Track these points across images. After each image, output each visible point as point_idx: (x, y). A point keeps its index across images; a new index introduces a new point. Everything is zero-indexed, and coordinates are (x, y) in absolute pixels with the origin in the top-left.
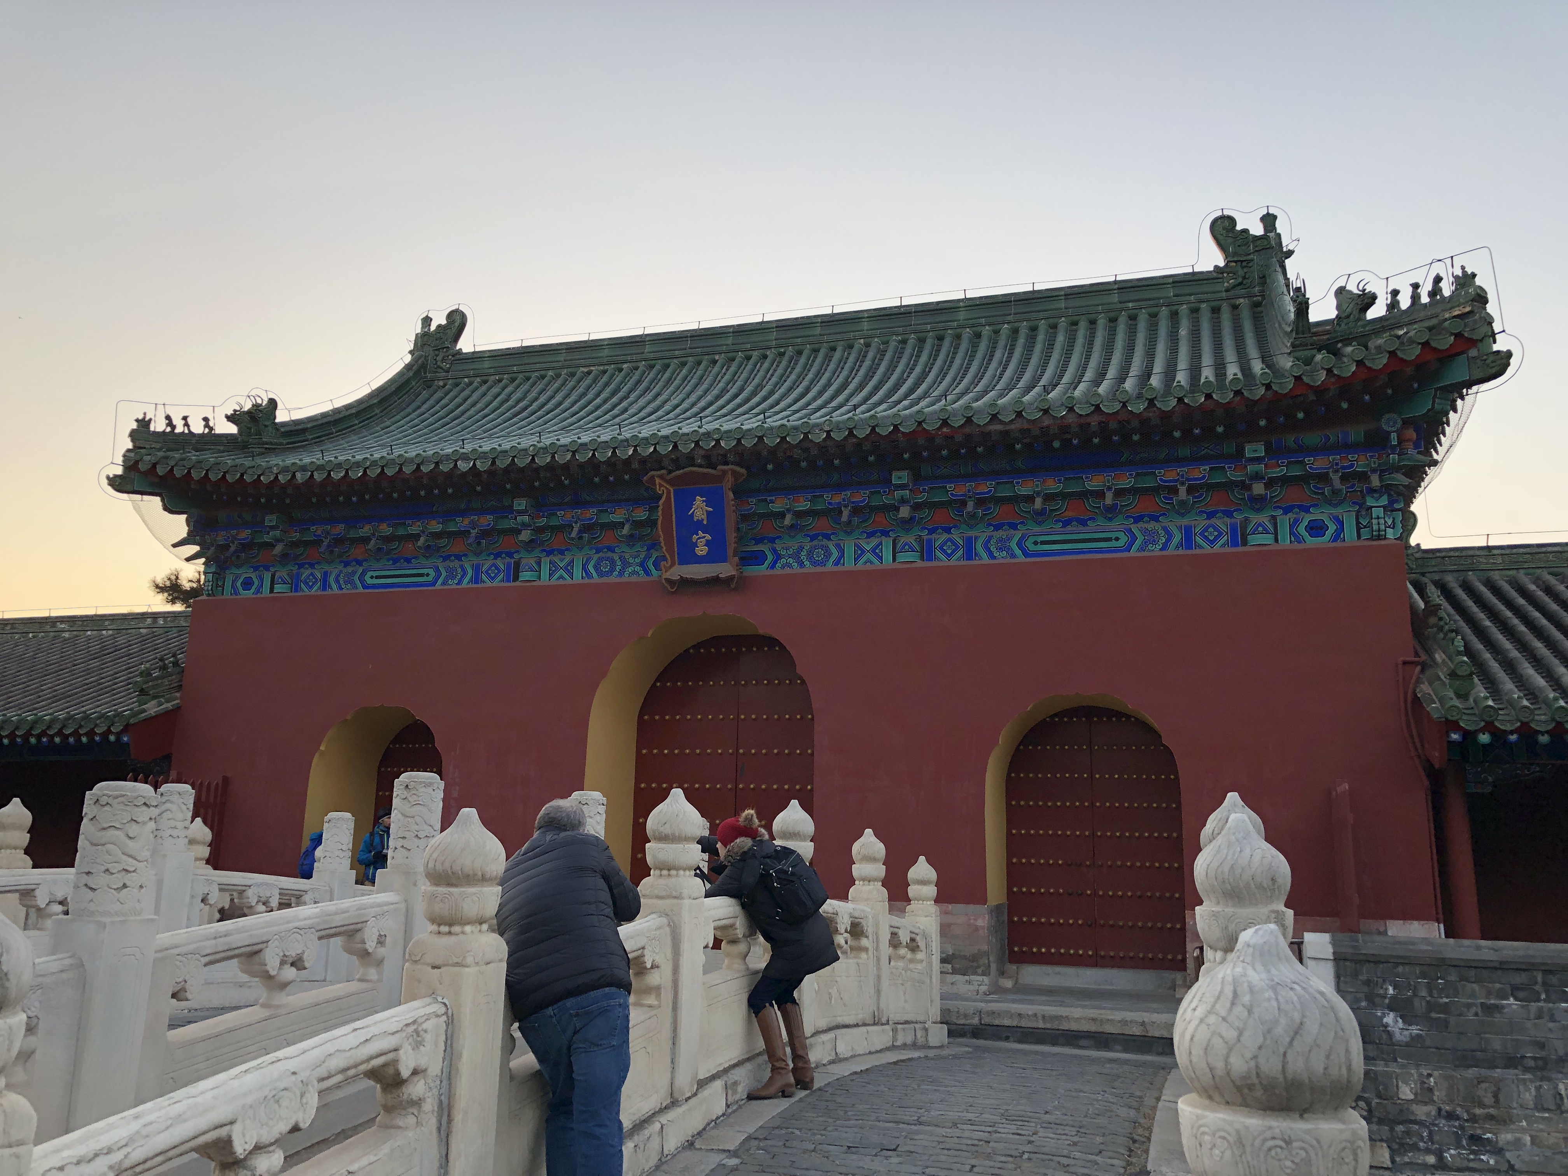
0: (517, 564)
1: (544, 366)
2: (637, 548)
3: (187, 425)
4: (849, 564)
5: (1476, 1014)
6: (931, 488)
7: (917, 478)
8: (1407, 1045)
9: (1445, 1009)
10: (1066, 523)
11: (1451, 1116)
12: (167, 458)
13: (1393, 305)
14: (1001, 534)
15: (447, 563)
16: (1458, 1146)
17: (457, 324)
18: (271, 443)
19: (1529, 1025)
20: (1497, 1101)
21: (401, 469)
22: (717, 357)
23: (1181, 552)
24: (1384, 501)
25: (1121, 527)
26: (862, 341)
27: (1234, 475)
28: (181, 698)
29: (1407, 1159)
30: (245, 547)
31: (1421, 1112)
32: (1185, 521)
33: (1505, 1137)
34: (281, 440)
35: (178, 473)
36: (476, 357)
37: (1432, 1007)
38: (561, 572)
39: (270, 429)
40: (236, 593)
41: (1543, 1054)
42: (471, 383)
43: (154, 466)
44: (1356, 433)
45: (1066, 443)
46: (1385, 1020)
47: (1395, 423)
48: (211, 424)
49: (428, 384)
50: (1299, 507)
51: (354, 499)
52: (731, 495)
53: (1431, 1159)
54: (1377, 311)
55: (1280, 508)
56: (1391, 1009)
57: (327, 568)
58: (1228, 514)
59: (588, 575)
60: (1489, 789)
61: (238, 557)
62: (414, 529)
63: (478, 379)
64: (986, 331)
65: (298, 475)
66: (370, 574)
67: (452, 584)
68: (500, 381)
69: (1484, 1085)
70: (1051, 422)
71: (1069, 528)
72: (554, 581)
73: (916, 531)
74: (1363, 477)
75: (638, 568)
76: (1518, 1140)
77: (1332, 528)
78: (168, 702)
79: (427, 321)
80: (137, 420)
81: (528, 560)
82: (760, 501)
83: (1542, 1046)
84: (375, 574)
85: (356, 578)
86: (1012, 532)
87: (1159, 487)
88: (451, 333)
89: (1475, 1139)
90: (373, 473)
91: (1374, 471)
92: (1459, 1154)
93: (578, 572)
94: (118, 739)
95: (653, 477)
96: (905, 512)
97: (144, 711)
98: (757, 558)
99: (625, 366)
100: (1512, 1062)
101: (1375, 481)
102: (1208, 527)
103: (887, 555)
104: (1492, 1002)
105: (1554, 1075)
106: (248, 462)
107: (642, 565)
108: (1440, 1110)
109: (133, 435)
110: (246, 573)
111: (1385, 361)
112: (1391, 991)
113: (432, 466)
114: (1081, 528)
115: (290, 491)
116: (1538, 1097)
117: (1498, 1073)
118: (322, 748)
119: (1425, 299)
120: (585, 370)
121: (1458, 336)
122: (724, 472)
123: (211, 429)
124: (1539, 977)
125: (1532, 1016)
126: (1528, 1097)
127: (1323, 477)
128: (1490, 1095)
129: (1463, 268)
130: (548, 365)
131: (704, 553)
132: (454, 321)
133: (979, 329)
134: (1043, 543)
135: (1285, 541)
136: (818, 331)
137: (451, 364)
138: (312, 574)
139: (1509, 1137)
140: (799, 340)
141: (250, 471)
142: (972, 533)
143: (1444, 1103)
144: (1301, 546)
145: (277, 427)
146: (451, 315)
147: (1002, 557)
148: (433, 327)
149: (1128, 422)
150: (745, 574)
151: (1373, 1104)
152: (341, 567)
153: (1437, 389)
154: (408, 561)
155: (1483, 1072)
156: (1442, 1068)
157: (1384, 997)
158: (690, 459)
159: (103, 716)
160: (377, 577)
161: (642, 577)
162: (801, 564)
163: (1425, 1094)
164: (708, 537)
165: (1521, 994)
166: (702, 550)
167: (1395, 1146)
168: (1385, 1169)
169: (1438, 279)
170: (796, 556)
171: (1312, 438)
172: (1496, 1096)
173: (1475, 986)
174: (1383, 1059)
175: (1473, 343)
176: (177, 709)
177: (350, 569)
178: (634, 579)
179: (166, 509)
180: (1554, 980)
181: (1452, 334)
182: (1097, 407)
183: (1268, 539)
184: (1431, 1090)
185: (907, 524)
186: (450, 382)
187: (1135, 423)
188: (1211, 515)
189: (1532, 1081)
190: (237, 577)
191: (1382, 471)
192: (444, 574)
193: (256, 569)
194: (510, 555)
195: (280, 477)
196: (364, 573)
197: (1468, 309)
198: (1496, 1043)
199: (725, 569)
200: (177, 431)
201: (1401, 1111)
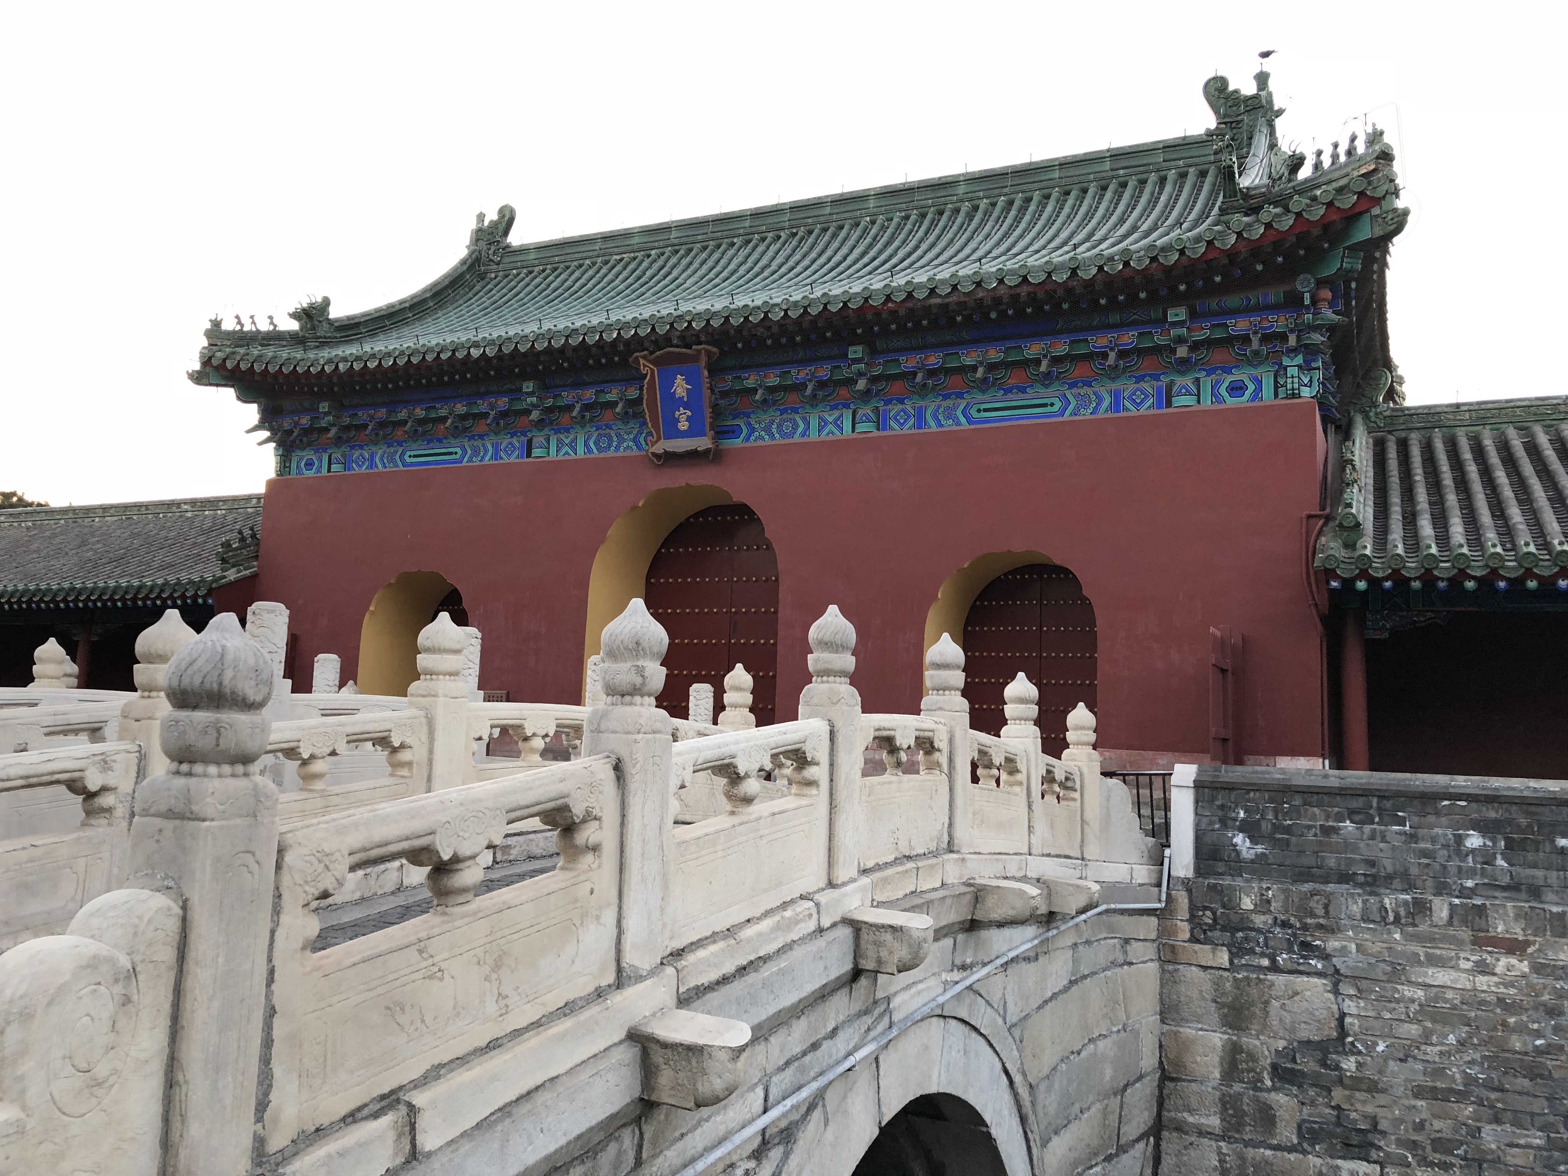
0: (530, 442)
1: (580, 255)
2: (631, 424)
3: (254, 323)
4: (814, 435)
5: (1315, 835)
6: (888, 361)
7: (873, 351)
8: (1252, 862)
9: (1288, 830)
10: (1008, 391)
11: (1285, 924)
12: (233, 353)
13: (1317, 166)
14: (949, 403)
15: (472, 442)
16: (1290, 951)
17: (506, 218)
18: (325, 337)
19: (1362, 845)
20: (1327, 912)
21: (424, 357)
22: (735, 240)
23: (1110, 415)
24: (1299, 360)
25: (1057, 393)
26: (868, 219)
27: (1160, 339)
28: (258, 566)
29: (1243, 962)
30: (307, 431)
31: (1259, 920)
32: (1114, 386)
33: (1333, 944)
34: (336, 334)
35: (243, 366)
36: (523, 250)
37: (1276, 828)
38: (567, 449)
39: (324, 324)
40: (300, 472)
41: (1374, 871)
42: (518, 274)
43: (224, 360)
44: (1274, 294)
45: (1003, 314)
46: (1235, 840)
47: (1309, 283)
48: (275, 321)
49: (482, 277)
50: (1222, 368)
51: (390, 386)
52: (706, 373)
53: (1265, 962)
54: (1305, 172)
55: (1204, 370)
56: (1241, 830)
57: (374, 449)
58: (1156, 378)
59: (590, 451)
60: (1386, 635)
61: (301, 441)
62: (443, 412)
63: (525, 271)
64: (983, 204)
65: (341, 366)
66: (408, 453)
67: (476, 461)
68: (544, 271)
69: (1316, 898)
70: (985, 294)
71: (1010, 396)
72: (561, 457)
73: (874, 403)
74: (1283, 337)
75: (631, 444)
76: (1344, 948)
77: (1251, 387)
78: (245, 569)
79: (481, 217)
80: (211, 321)
81: (539, 439)
82: (736, 378)
83: (1372, 863)
84: (412, 453)
85: (397, 457)
86: (959, 400)
87: (1093, 353)
88: (501, 228)
89: (1305, 945)
90: (401, 362)
91: (1292, 331)
92: (1291, 958)
93: (581, 449)
94: (205, 601)
95: (637, 358)
96: (861, 384)
97: (225, 577)
98: (734, 432)
99: (653, 252)
100: (1344, 878)
101: (1292, 340)
102: (1138, 389)
103: (847, 425)
104: (1330, 824)
105: (1382, 891)
106: (299, 355)
107: (634, 440)
108: (1276, 918)
109: (208, 334)
110: (309, 454)
111: (1291, 222)
112: (1242, 814)
113: (450, 354)
114: (1021, 395)
115: (335, 380)
116: (1365, 910)
117: (1331, 887)
118: (372, 608)
119: (1343, 158)
120: (618, 257)
121: (1361, 194)
122: (699, 351)
123: (275, 326)
124: (1375, 802)
125: (1365, 837)
126: (1356, 908)
127: (1245, 339)
128: (1321, 907)
129: (1374, 125)
130: (585, 254)
131: (685, 428)
132: (504, 216)
133: (976, 202)
134: (986, 410)
135: (1207, 402)
136: (827, 210)
137: (502, 257)
138: (361, 455)
139: (1337, 944)
140: (810, 220)
141: (301, 363)
142: (922, 403)
143: (1279, 912)
144: (1222, 406)
145: (330, 322)
146: (501, 211)
147: (948, 425)
148: (486, 223)
149: (1055, 291)
150: (721, 447)
151: (1218, 913)
152: (385, 448)
153: (1348, 248)
154: (440, 441)
155: (1317, 886)
156: (1281, 882)
157: (1235, 820)
158: (667, 340)
159: (191, 582)
160: (415, 456)
161: (635, 452)
162: (772, 437)
163: (1263, 905)
164: (689, 413)
165: (1357, 818)
166: (683, 425)
167: (1234, 950)
168: (1225, 969)
169: (1353, 139)
170: (768, 430)
171: (1233, 301)
172: (1326, 907)
173: (1316, 810)
174: (1231, 875)
175: (1377, 201)
176: (255, 576)
177: (392, 450)
178: (628, 453)
179: (239, 398)
180: (1388, 804)
181: (1355, 193)
182: (1025, 278)
183: (1189, 400)
184: (1268, 902)
185: (866, 396)
186: (501, 273)
187: (1060, 292)
188: (1140, 379)
189: (1359, 895)
190: (301, 459)
191: (1300, 331)
192: (469, 452)
193: (316, 451)
194: (524, 434)
195: (326, 368)
196: (403, 454)
197: (1372, 167)
198: (1331, 861)
199: (703, 443)
200: (245, 329)
201: (1242, 919)
